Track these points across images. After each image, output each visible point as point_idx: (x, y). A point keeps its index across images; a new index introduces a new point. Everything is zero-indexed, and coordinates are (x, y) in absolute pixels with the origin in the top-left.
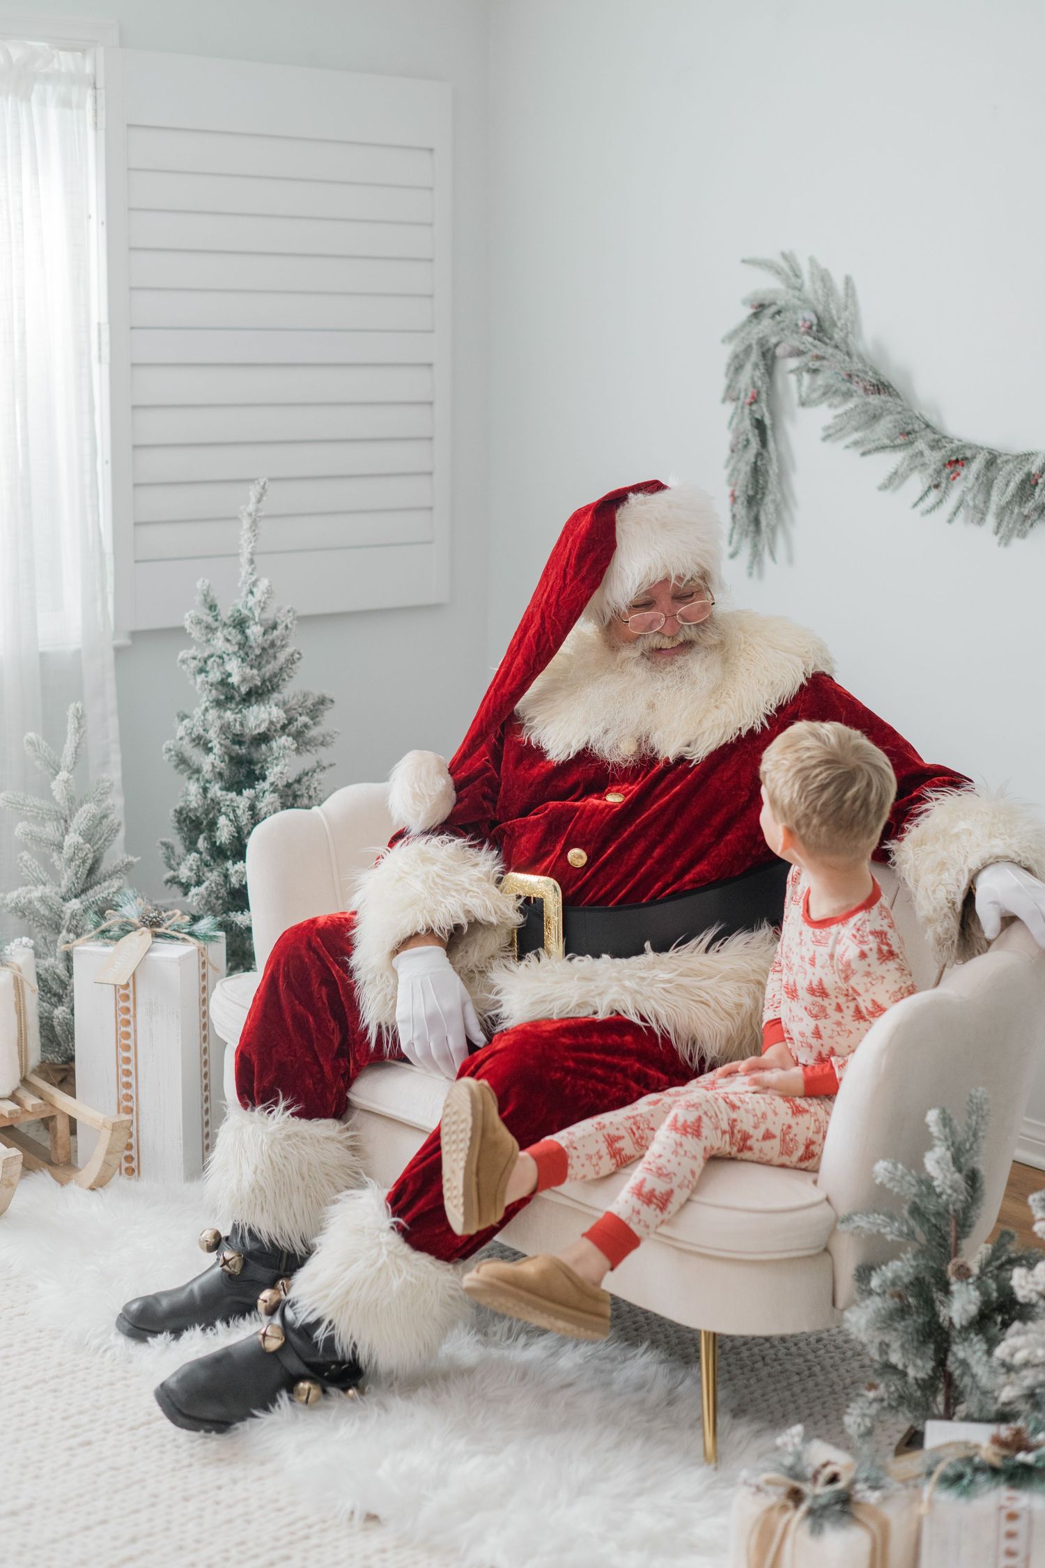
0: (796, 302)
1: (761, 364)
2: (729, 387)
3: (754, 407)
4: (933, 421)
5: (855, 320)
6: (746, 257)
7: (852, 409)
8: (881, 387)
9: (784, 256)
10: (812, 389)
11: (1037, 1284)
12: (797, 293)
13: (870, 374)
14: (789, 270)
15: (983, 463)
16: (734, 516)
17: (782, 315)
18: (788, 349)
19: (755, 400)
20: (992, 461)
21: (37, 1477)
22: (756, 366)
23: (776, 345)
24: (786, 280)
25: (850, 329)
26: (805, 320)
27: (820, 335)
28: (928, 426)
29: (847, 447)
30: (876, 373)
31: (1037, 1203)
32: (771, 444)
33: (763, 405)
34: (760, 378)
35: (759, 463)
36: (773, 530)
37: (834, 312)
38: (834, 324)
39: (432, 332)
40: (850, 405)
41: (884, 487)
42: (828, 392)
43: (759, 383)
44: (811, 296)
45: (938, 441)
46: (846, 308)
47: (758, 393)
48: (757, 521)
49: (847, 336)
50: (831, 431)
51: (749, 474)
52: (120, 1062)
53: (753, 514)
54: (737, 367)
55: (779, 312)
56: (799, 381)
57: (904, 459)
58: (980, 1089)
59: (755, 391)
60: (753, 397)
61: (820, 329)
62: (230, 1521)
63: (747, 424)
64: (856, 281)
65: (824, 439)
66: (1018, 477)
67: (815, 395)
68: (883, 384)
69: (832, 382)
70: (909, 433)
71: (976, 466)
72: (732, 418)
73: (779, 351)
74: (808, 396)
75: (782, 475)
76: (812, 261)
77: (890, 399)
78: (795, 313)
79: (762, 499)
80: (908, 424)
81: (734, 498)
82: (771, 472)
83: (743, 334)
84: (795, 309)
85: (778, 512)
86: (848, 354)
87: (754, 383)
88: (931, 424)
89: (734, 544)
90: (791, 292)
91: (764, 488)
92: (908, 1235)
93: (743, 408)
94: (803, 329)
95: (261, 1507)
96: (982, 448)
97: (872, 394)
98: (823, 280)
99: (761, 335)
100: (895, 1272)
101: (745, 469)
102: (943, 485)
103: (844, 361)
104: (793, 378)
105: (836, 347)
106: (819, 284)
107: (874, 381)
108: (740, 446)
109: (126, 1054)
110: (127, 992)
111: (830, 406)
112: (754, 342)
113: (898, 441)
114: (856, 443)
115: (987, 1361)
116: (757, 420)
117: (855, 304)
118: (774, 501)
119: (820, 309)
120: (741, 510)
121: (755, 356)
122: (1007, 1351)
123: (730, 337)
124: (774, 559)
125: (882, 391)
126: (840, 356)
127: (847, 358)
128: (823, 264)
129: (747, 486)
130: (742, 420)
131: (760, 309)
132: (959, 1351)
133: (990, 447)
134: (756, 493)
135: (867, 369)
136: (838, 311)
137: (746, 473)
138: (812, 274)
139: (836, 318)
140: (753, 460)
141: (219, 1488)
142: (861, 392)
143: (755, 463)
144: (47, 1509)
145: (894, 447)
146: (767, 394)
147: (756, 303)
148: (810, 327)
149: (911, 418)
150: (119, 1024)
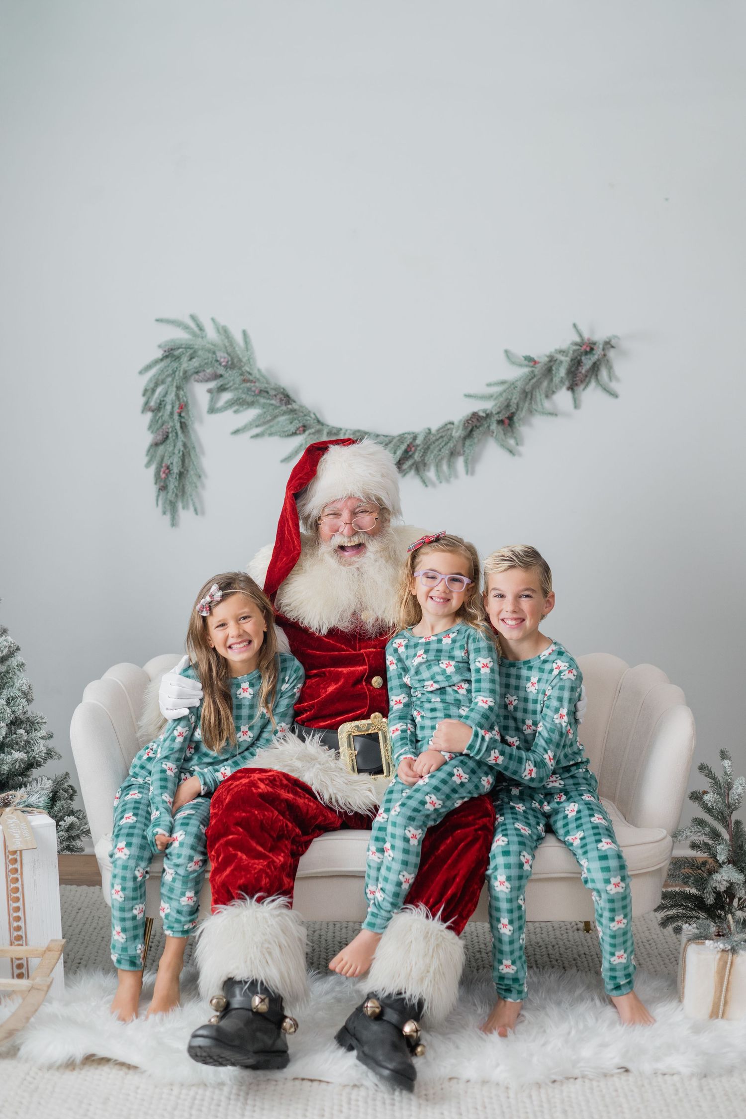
2: (147, 403)
3: (183, 414)
4: (319, 418)
5: (253, 359)
6: (159, 317)
8: (286, 398)
9: (190, 317)
14: (194, 325)
17: (197, 355)
18: (207, 376)
19: (183, 410)
23: (191, 373)
24: (193, 333)
26: (223, 358)
28: (319, 421)
29: (252, 437)
34: (184, 396)
37: (239, 352)
38: (240, 360)
42: (230, 404)
43: (185, 399)
46: (247, 350)
47: (185, 405)
52: (11, 911)
54: (152, 387)
55: (193, 353)
56: (210, 397)
59: (182, 404)
60: (181, 408)
63: (177, 425)
65: (233, 434)
69: (244, 396)
70: (303, 426)
76: (213, 320)
87: (180, 400)
90: (200, 340)
94: (223, 363)
109: (15, 905)
110: (15, 856)
116: (182, 422)
117: (251, 349)
119: (230, 350)
128: (222, 322)
131: (171, 351)
134: (183, 470)
136: (242, 353)
138: (214, 329)
139: (241, 356)
140: (181, 449)
147: (167, 348)
148: (227, 362)
150: (9, 883)
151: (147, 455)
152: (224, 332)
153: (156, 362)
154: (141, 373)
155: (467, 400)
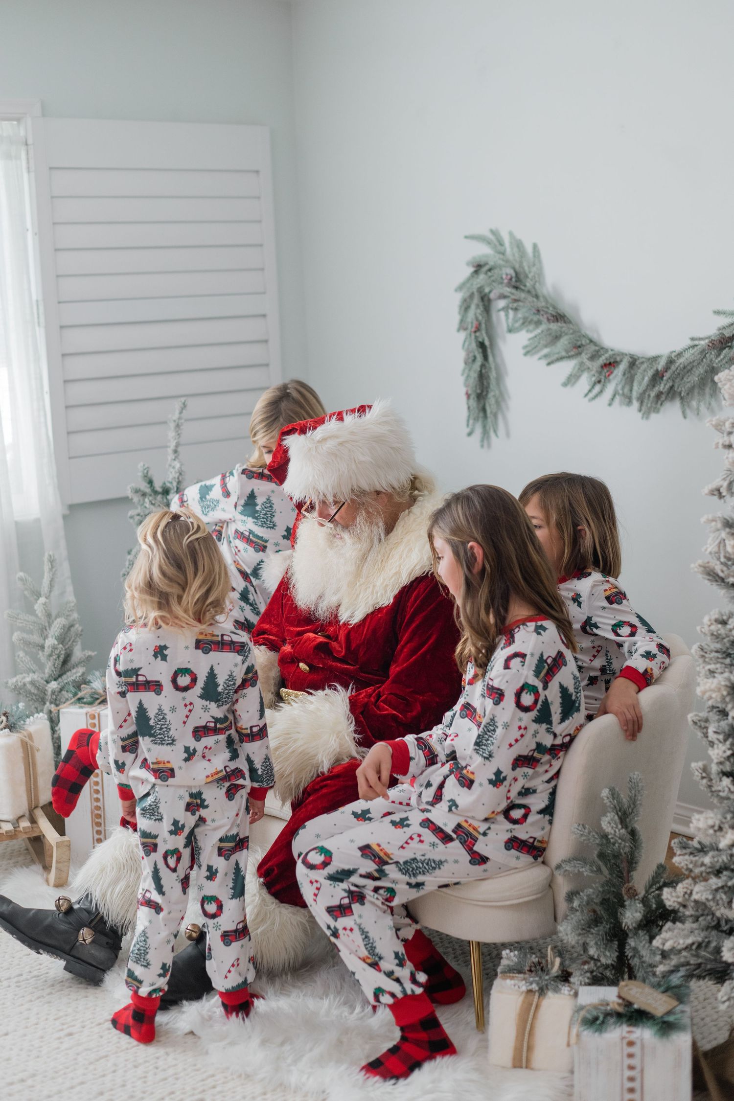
0: (501, 262)
1: (481, 304)
2: (462, 321)
3: (478, 334)
4: (594, 337)
5: (540, 274)
6: (467, 234)
7: (540, 334)
8: (559, 317)
9: (492, 231)
10: (515, 320)
11: (678, 897)
12: (501, 256)
13: (551, 308)
14: (495, 240)
15: (627, 364)
16: (469, 408)
17: (492, 272)
18: (498, 294)
19: (478, 329)
20: (633, 363)
21: (38, 1057)
22: (477, 306)
23: (490, 292)
24: (494, 247)
25: (537, 279)
26: (507, 275)
27: (518, 284)
28: (591, 341)
29: (540, 359)
30: (554, 308)
31: (676, 845)
32: (491, 359)
33: (484, 332)
34: (481, 314)
35: (483, 371)
36: (495, 416)
37: (526, 268)
38: (527, 276)
39: (264, 293)
40: (539, 331)
41: (565, 385)
42: (526, 322)
43: (480, 318)
44: (511, 258)
45: (598, 351)
46: (534, 265)
47: (480, 324)
48: (484, 410)
49: (535, 284)
50: (528, 349)
51: (477, 379)
53: (481, 405)
54: (465, 307)
55: (490, 270)
56: (507, 315)
57: (576, 365)
58: (636, 773)
59: (477, 323)
60: (476, 327)
61: (517, 282)
62: (165, 1079)
63: (474, 345)
64: (541, 247)
65: (526, 354)
66: (650, 373)
67: (517, 325)
68: (560, 315)
69: (527, 315)
70: (579, 347)
71: (623, 366)
72: (465, 342)
73: (492, 296)
74: (513, 325)
75: (499, 379)
76: (511, 234)
77: (564, 325)
78: (501, 269)
79: (486, 395)
80: (578, 341)
81: (468, 396)
82: (491, 377)
83: (468, 285)
84: (500, 267)
85: (498, 403)
86: (537, 297)
87: (477, 319)
88: (593, 340)
89: (470, 426)
90: (498, 256)
91: (488, 387)
92: (597, 871)
93: (470, 335)
94: (506, 281)
95: (185, 1069)
96: (626, 355)
97: (553, 322)
98: (518, 247)
99: (479, 286)
100: (588, 896)
101: (474, 375)
102: (603, 380)
103: (533, 302)
104: (502, 314)
105: (529, 292)
106: (515, 250)
107: (554, 313)
108: (470, 360)
111: (527, 331)
112: (475, 290)
113: (572, 353)
114: (546, 356)
115: (649, 947)
116: (480, 342)
117: (540, 262)
118: (494, 396)
119: (517, 266)
120: (473, 403)
121: (476, 300)
122: (660, 941)
123: (460, 288)
124: (497, 435)
125: (559, 320)
126: (530, 299)
127: (535, 300)
128: (518, 236)
129: (476, 387)
130: (470, 344)
131: (478, 267)
132: (631, 942)
133: (632, 353)
134: (482, 391)
135: (549, 306)
136: (529, 267)
137: (475, 378)
138: (511, 243)
139: (527, 271)
140: (479, 369)
141: (158, 1058)
142: (545, 320)
143: (481, 371)
144: (45, 1077)
145: (569, 357)
146: (486, 325)
147: (475, 264)
148: (511, 279)
149: (579, 337)
151: (462, 374)
152: (519, 245)
153: (468, 280)
154: (456, 290)
155: (716, 317)
